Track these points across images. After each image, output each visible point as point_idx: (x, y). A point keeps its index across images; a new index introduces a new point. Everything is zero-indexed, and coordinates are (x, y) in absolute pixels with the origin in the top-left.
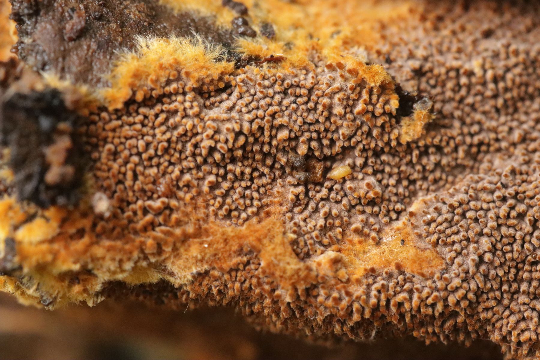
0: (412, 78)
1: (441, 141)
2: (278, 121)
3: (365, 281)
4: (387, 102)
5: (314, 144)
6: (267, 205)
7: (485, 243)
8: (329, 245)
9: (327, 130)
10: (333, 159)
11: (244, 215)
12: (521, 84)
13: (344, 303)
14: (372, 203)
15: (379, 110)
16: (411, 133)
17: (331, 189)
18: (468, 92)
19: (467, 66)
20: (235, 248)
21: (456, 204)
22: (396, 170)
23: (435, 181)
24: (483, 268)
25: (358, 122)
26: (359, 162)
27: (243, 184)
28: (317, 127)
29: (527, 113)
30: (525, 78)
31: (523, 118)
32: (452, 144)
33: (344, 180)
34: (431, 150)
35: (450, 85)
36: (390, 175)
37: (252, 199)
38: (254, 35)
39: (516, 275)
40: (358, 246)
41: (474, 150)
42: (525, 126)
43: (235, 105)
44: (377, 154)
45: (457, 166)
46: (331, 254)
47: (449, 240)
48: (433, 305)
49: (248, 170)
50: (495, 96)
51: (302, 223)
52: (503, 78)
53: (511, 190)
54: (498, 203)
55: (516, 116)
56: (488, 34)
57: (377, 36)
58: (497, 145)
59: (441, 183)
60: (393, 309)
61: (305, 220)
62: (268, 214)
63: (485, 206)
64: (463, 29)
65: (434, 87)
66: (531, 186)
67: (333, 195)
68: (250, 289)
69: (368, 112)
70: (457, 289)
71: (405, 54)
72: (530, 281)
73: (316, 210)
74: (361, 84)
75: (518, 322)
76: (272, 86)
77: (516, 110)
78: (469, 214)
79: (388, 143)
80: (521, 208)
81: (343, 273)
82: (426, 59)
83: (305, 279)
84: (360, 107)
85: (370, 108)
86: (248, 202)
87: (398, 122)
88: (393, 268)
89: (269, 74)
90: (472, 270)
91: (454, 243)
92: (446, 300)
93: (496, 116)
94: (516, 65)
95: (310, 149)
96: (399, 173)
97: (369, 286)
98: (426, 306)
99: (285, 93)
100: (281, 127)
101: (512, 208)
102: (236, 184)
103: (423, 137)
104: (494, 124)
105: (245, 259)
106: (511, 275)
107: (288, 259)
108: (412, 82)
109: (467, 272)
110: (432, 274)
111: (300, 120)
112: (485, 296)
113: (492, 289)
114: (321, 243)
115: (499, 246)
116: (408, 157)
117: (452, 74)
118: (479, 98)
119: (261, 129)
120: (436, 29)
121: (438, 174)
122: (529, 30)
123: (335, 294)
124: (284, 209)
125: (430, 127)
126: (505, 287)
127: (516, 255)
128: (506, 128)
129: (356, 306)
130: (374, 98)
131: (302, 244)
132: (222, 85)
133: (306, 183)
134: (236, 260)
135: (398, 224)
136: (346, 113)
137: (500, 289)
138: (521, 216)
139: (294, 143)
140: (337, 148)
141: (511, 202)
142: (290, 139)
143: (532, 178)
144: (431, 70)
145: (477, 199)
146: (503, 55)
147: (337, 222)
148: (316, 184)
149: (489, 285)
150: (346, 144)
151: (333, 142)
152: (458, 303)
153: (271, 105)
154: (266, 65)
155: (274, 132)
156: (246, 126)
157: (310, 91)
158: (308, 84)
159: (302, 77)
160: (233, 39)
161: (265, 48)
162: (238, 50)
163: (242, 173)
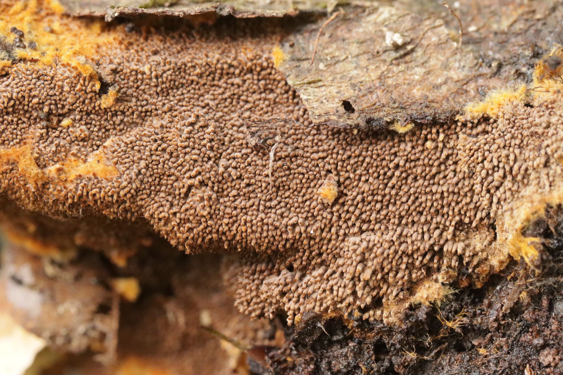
0: (111, 74)
1: (124, 108)
2: (33, 93)
3: (75, 181)
4: (94, 85)
5: (52, 107)
6: (25, 139)
7: (143, 164)
8: (58, 161)
9: (60, 100)
10: (64, 115)
11: (12, 143)
12: (171, 80)
13: (63, 193)
14: (83, 140)
15: (89, 90)
16: (107, 103)
17: (61, 132)
18: (142, 83)
19: (141, 69)
20: (5, 160)
21: (129, 142)
22: (98, 123)
23: (121, 130)
24: (140, 176)
25: (78, 96)
26: (78, 117)
27: (13, 127)
28: (55, 98)
29: (174, 96)
30: (173, 77)
31: (172, 98)
32: (130, 110)
33: (68, 127)
34: (119, 113)
35: (132, 79)
36: (95, 126)
38: (24, 47)
39: (159, 182)
40: (73, 163)
41: (143, 114)
42: (172, 103)
43: (10, 83)
44: (88, 114)
45: (133, 123)
46: (58, 166)
47: (124, 161)
48: (112, 196)
49: (15, 119)
50: (156, 86)
51: (43, 149)
52: (161, 76)
53: (160, 136)
54: (152, 143)
55: (168, 97)
56: (155, 53)
57: (94, 51)
58: (156, 112)
59: (124, 131)
60: (90, 197)
61: (45, 147)
62: (25, 143)
63: (145, 144)
64: (142, 50)
65: (123, 80)
66: (171, 134)
67: (62, 135)
68: (13, 184)
69: (82, 90)
70: (125, 187)
71: (108, 61)
72: (167, 185)
73: (52, 142)
74: (79, 75)
75: (158, 207)
76: (31, 74)
77: (168, 94)
78: (136, 148)
79: (94, 108)
80: (164, 145)
81: (63, 177)
82: (119, 64)
83: (42, 178)
84: (79, 87)
85: (84, 88)
86: (14, 136)
87: (100, 97)
88: (91, 175)
89: (30, 68)
90: (134, 177)
91: (126, 163)
92: (118, 193)
93: (156, 97)
94: (169, 70)
95: (50, 109)
96: (100, 125)
97: (77, 184)
98: (108, 196)
99: (38, 78)
100: (34, 96)
101: (159, 145)
102: (9, 127)
103: (113, 106)
104: (155, 101)
105: (11, 167)
106: (156, 182)
107: (32, 167)
108: (110, 76)
109: (131, 179)
110: (112, 179)
111: (45, 93)
112: (141, 192)
113: (145, 189)
114: (53, 160)
115: (150, 165)
116: (106, 117)
117: (133, 73)
118: (147, 86)
119: (23, 97)
120: (127, 49)
121: (122, 127)
122: (179, 52)
123: (59, 188)
124: (34, 141)
125: (118, 100)
126: (153, 188)
127: (159, 171)
128: (161, 103)
129: (70, 194)
130: (87, 83)
131: (42, 160)
132: (4, 73)
133: (47, 127)
134: (5, 167)
135: (97, 152)
136: (70, 91)
137: (149, 189)
138: (164, 150)
139: (41, 106)
140: (66, 110)
141: (159, 142)
142: (39, 103)
143: (172, 130)
144: (122, 71)
145: (141, 140)
146: (162, 64)
147: (63, 149)
148: (53, 129)
149: (143, 186)
150: (71, 108)
151: (63, 106)
152: (125, 195)
153: (29, 84)
154: (29, 63)
155: (30, 99)
156: (15, 95)
157: (52, 78)
158: (51, 74)
159: (48, 70)
160: (12, 49)
161: (30, 54)
162: (15, 55)
163: (12, 121)
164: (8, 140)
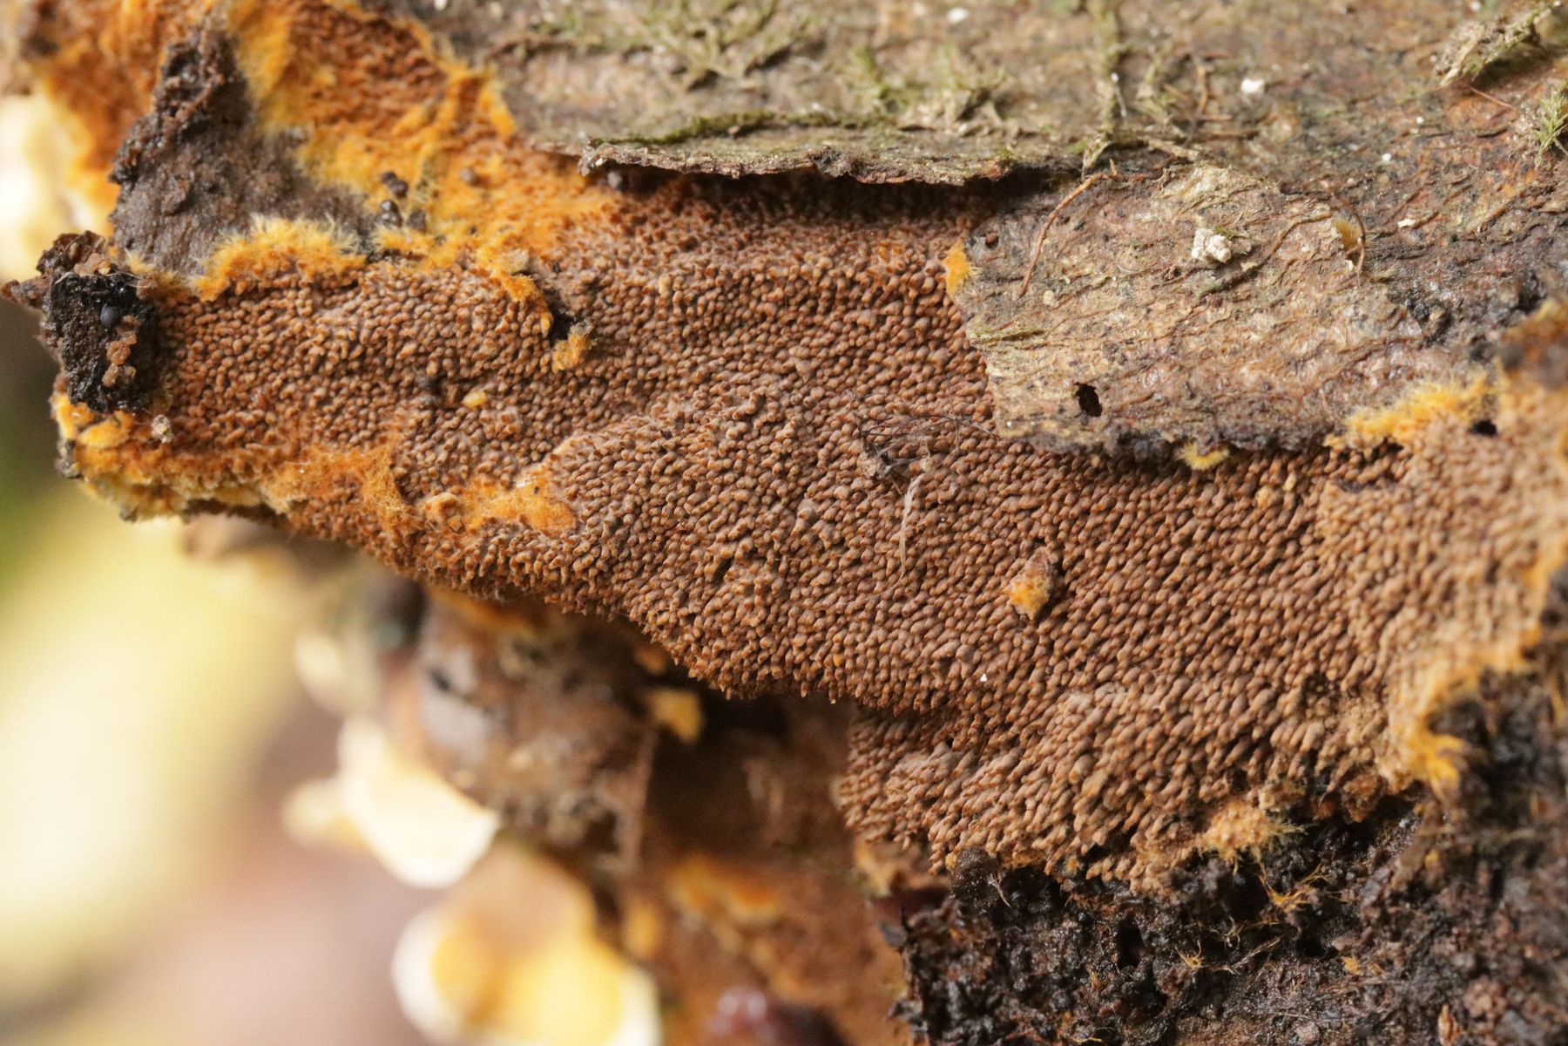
0: (584, 293)
1: (606, 371)
2: (405, 332)
3: (482, 532)
4: (536, 321)
5: (446, 362)
6: (385, 429)
7: (627, 504)
8: (450, 484)
9: (465, 347)
10: (474, 381)
11: (354, 439)
12: (715, 312)
13: (455, 556)
14: (510, 438)
15: (525, 330)
16: (565, 360)
17: (463, 418)
18: (651, 315)
19: (650, 286)
20: (336, 477)
21: (604, 451)
22: (546, 402)
23: (597, 419)
24: (619, 532)
25: (501, 342)
26: (502, 387)
27: (359, 402)
28: (452, 342)
29: (720, 346)
30: (720, 305)
31: (714, 352)
32: (619, 377)
33: (479, 408)
34: (593, 381)
35: (629, 304)
36: (541, 407)
37: (367, 421)
38: (399, 223)
39: (663, 544)
40: (483, 490)
41: (647, 386)
42: (711, 364)
43: (357, 307)
44: (525, 381)
45: (624, 404)
46: (447, 496)
47: (589, 494)
48: (558, 570)
49: (365, 386)
50: (682, 324)
51: (419, 456)
52: (694, 301)
53: (671, 442)
54: (654, 455)
55: (707, 349)
56: (690, 246)
57: (553, 236)
58: (674, 383)
59: (602, 422)
60: (514, 570)
61: (424, 453)
62: (383, 441)
63: (638, 457)
64: (662, 236)
65: (611, 305)
66: (696, 439)
67: (463, 425)
68: (354, 526)
69: (510, 331)
70: (583, 555)
71: (579, 263)
72: (678, 552)
73: (441, 440)
74: (505, 297)
75: (655, 601)
76: (406, 288)
77: (708, 343)
78: (618, 465)
79: (538, 368)
80: (680, 463)
81: (455, 521)
82: (605, 270)
83: (408, 523)
84: (502, 324)
85: (514, 326)
86: (361, 423)
87: (552, 345)
88: (517, 520)
89: (404, 275)
90: (605, 532)
91: (593, 498)
92: (570, 566)
93: (680, 348)
94: (711, 288)
95: (441, 368)
96: (551, 406)
97: (487, 539)
98: (550, 571)
99: (421, 297)
100: (407, 339)
101: (670, 463)
102: (351, 401)
103: (578, 366)
104: (675, 357)
105: (348, 491)
106: (656, 544)
107: (387, 498)
108: (581, 298)
109: (599, 536)
110: (559, 533)
111: (432, 332)
112: (620, 566)
113: (629, 557)
114: (439, 481)
115: (645, 507)
116: (563, 389)
117: (633, 292)
118: (661, 324)
119: (383, 339)
120: (630, 233)
121: (598, 411)
122: (741, 246)
123: (445, 545)
124: (402, 436)
125: (589, 355)
126: (646, 558)
127: (663, 521)
128: (687, 364)
129: (468, 560)
130: (521, 315)
131: (413, 480)
132: (347, 282)
133: (433, 407)
134: (337, 491)
135: (538, 467)
136: (486, 330)
137: (639, 558)
138: (677, 474)
139: (422, 360)
140: (476, 370)
141: (669, 455)
142: (417, 354)
143: (701, 429)
144: (609, 284)
145: (632, 446)
146: (697, 275)
147: (463, 458)
148: (448, 410)
149: (625, 554)
150: (486, 366)
151: (471, 364)
152: (585, 571)
153: (399, 311)
154: (403, 261)
155: (399, 344)
156: (364, 333)
157: (451, 299)
158: (448, 292)
159: (444, 281)
160: (373, 227)
161: (409, 240)
162: (374, 241)
163: (359, 389)
164: (347, 430)
